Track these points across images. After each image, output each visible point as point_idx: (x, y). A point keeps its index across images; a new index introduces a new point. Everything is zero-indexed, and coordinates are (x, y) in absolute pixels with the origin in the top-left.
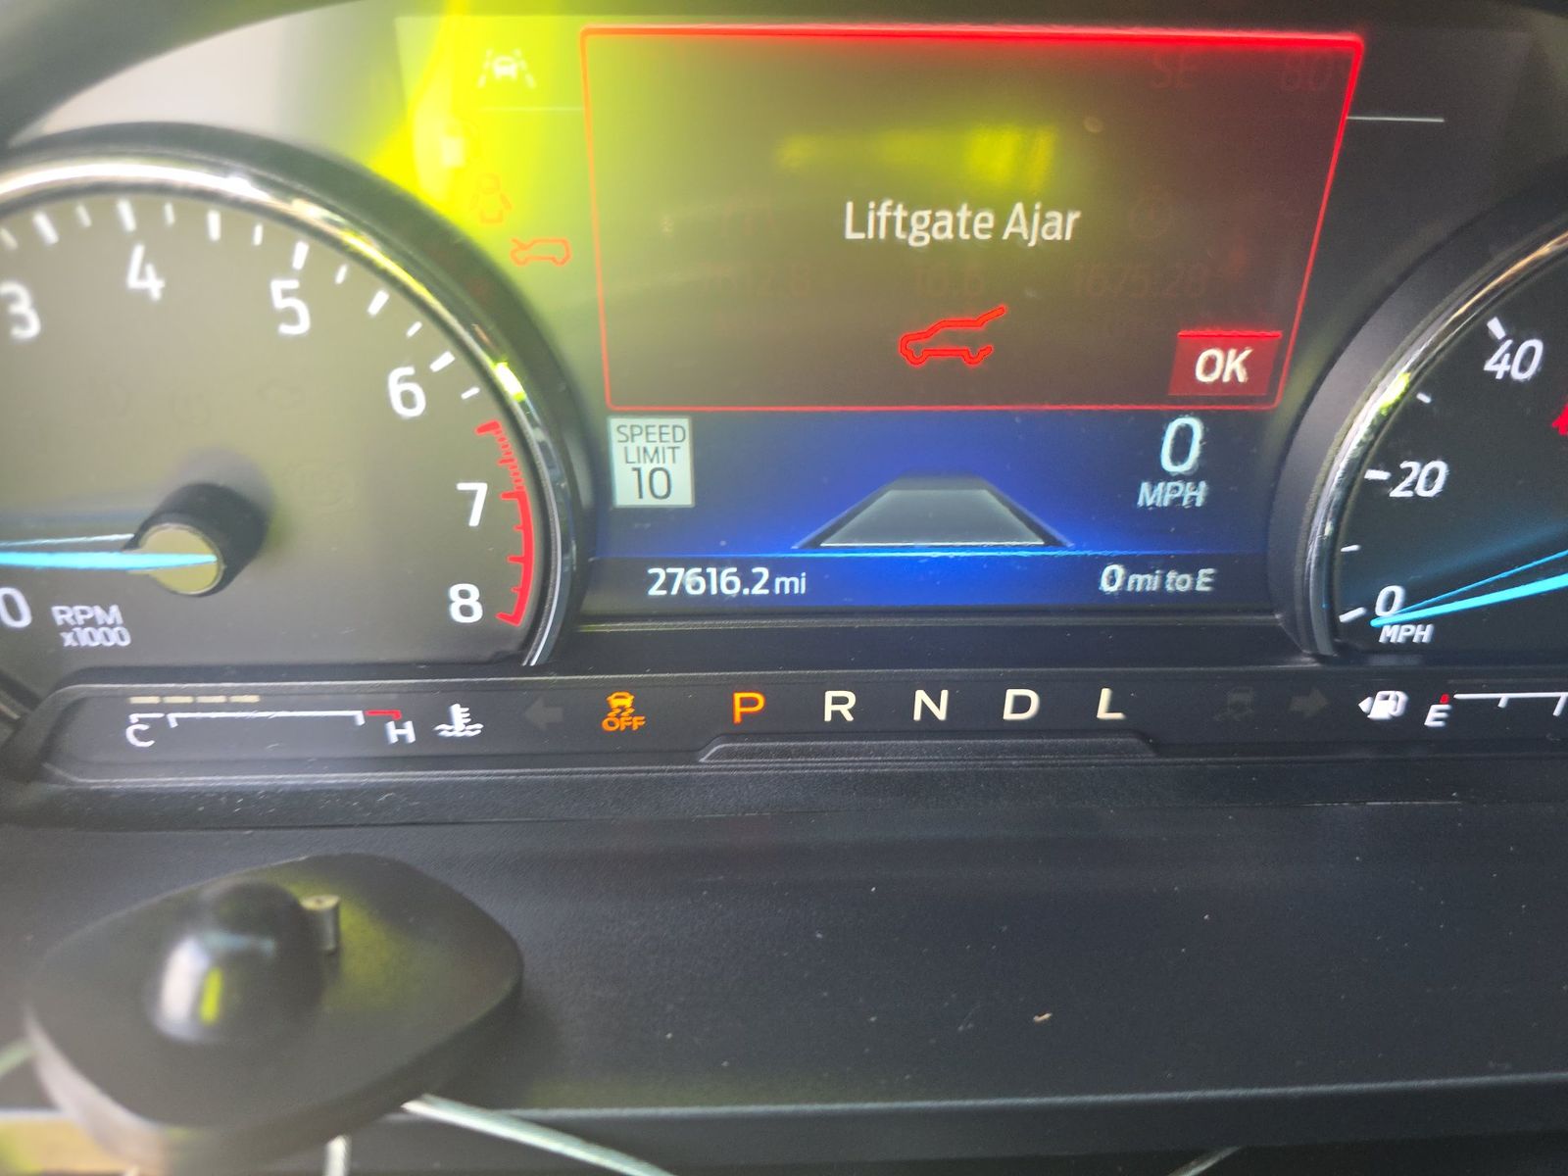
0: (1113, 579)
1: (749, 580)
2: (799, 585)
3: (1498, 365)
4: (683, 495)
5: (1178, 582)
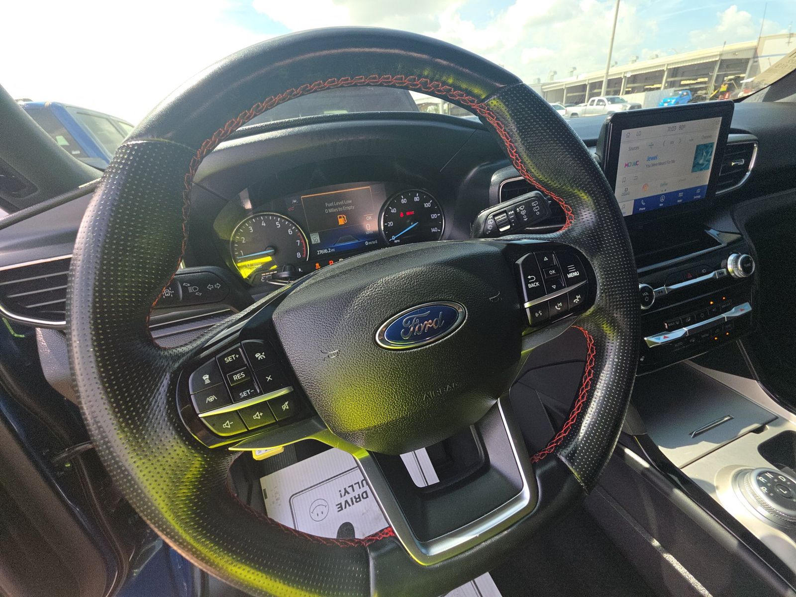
0: (367, 243)
1: (328, 250)
2: (333, 250)
3: (392, 211)
4: (319, 241)
5: (374, 242)
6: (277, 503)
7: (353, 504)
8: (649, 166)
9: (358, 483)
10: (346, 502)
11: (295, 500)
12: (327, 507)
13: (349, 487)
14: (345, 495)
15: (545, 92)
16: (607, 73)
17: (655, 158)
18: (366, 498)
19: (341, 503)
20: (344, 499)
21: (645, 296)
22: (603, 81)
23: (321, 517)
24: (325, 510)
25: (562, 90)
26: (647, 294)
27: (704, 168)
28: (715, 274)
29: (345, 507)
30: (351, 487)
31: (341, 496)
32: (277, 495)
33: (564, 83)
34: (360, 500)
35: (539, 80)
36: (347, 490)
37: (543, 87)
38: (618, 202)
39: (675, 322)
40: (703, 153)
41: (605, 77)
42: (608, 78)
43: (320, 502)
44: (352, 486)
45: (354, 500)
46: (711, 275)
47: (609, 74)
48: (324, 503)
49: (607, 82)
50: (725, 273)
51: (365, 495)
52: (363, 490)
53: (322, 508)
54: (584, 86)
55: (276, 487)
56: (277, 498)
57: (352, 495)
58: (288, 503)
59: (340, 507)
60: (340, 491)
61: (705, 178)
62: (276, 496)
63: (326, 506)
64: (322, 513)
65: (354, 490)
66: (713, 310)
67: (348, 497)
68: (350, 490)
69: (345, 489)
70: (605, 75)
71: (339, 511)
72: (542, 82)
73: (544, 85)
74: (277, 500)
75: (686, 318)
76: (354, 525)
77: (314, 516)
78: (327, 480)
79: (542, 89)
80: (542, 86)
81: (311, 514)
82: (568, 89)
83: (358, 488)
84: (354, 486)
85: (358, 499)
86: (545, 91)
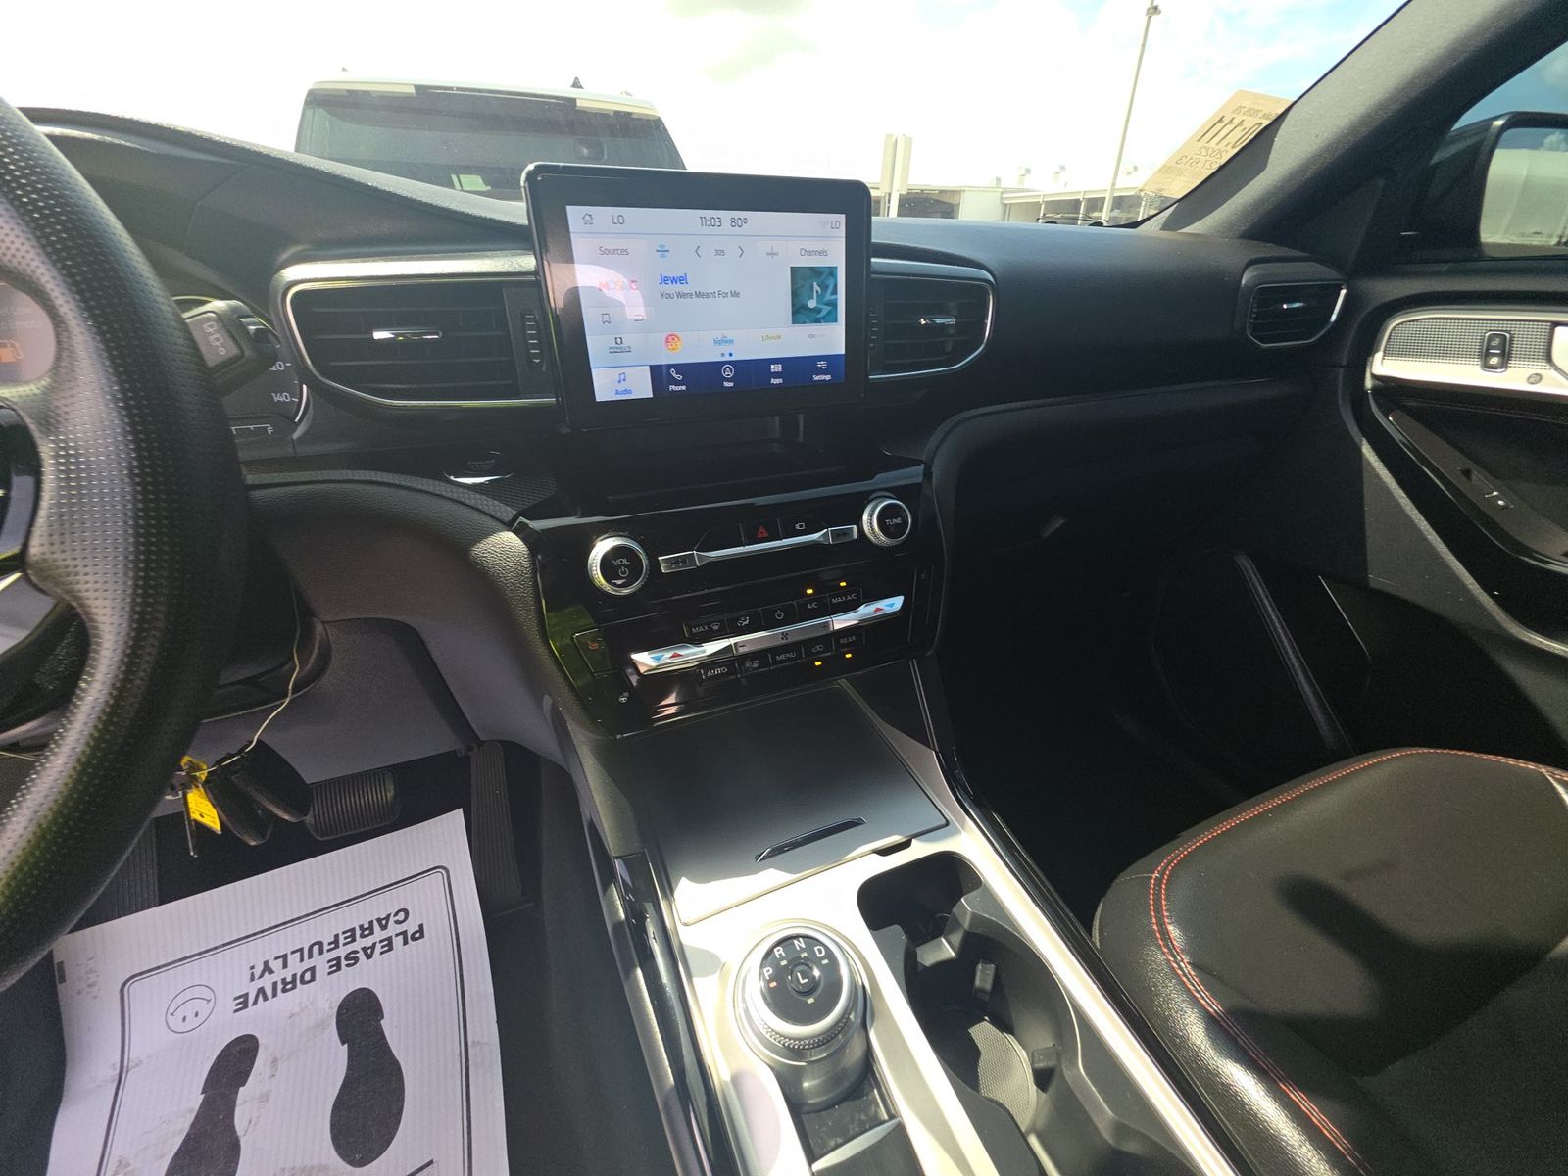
6: (88, 993)
7: (275, 994)
8: (670, 296)
9: (301, 950)
10: (261, 991)
11: (136, 990)
12: (212, 1002)
13: (276, 959)
14: (261, 976)
15: (1006, 205)
16: (1114, 184)
17: (682, 280)
18: (309, 982)
19: (247, 994)
20: (258, 984)
21: (620, 566)
22: (1105, 198)
23: (192, 1022)
24: (204, 1008)
25: (1038, 204)
26: (625, 561)
27: (823, 318)
28: (826, 534)
29: (255, 1003)
30: (281, 960)
31: (252, 979)
32: (90, 976)
33: (1042, 193)
34: (294, 987)
35: (998, 180)
36: (270, 965)
37: (1004, 196)
38: (592, 366)
39: (709, 624)
40: (812, 287)
41: (1109, 192)
42: (1117, 194)
43: (197, 992)
44: (284, 957)
45: (280, 986)
46: (816, 536)
47: (1116, 187)
48: (206, 993)
49: (1112, 201)
50: (855, 535)
51: (307, 977)
52: (307, 964)
53: (197, 1005)
54: (1077, 203)
55: (91, 959)
56: (90, 982)
57: (280, 973)
58: (118, 996)
59: (243, 1002)
60: (252, 968)
61: (830, 339)
62: (89, 979)
63: (209, 1001)
64: (196, 1015)
65: (285, 966)
66: (809, 606)
67: (267, 982)
68: (276, 965)
69: (266, 964)
70: (1109, 188)
71: (236, 1011)
72: (1003, 185)
73: (1006, 191)
74: (90, 986)
75: (738, 619)
76: (260, 1042)
77: (175, 1022)
78: (224, 945)
79: (1001, 198)
80: (1002, 193)
81: (169, 1016)
82: (1049, 204)
83: (299, 960)
84: (290, 957)
85: (289, 985)
86: (1006, 202)
